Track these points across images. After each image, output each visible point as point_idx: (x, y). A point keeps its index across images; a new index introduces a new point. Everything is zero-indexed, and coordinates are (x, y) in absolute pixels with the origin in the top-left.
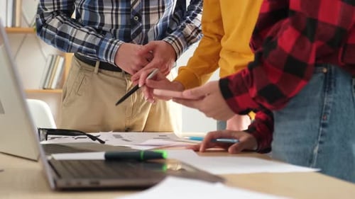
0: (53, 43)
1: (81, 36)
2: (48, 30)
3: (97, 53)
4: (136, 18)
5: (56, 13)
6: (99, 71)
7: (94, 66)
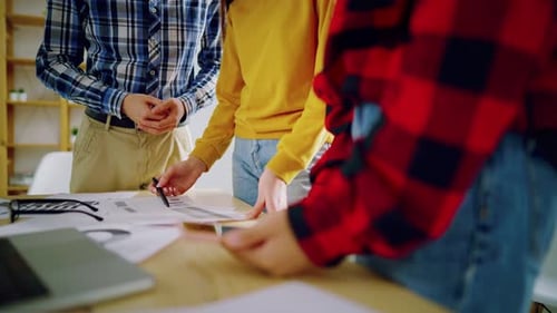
0: (53, 86)
1: (87, 82)
2: (51, 75)
3: (102, 100)
4: (153, 73)
5: (63, 58)
6: (110, 128)
7: (105, 122)
